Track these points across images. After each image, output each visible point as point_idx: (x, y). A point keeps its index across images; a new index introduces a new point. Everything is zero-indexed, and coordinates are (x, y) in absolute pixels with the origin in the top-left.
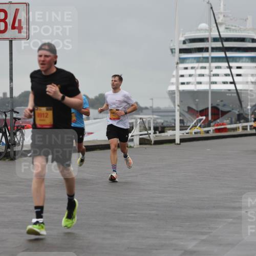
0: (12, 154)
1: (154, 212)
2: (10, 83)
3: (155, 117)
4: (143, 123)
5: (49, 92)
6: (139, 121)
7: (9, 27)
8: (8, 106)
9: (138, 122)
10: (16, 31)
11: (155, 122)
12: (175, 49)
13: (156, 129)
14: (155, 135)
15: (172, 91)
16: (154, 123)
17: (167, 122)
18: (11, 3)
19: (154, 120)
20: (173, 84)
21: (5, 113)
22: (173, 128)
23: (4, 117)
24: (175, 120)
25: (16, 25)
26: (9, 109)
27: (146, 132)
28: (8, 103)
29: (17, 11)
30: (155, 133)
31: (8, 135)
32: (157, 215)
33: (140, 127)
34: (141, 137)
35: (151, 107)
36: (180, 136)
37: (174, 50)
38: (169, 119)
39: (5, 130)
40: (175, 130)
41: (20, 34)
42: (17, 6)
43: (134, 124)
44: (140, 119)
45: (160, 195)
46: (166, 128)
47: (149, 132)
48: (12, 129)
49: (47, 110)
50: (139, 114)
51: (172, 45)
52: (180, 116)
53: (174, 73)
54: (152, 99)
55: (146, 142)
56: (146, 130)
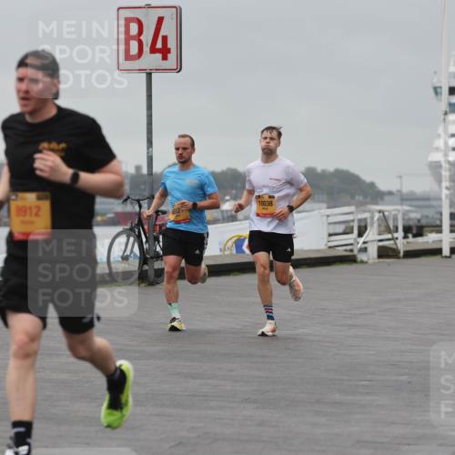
0: (151, 274)
1: (404, 378)
2: (148, 149)
3: (406, 208)
4: (385, 219)
5: (41, 170)
6: (377, 216)
7: (146, 49)
8: (145, 190)
9: (376, 218)
10: (159, 56)
11: (406, 217)
12: (441, 87)
13: (407, 230)
14: (405, 241)
15: (436, 162)
16: (403, 219)
17: (427, 217)
18: (149, 6)
19: (404, 215)
20: (437, 149)
21: (138, 201)
22: (438, 229)
23: (137, 208)
24: (441, 214)
25: (159, 45)
26: (147, 194)
27: (389, 236)
28: (144, 183)
29: (160, 20)
30: (405, 237)
31: (144, 240)
32: (409, 382)
33: (379, 226)
34: (381, 244)
35: (399, 191)
36: (451, 243)
37: (439, 90)
38: (431, 213)
39: (139, 232)
40: (440, 232)
41: (164, 62)
42: (160, 13)
43: (369, 221)
44: (380, 212)
45: (414, 347)
46: (425, 229)
47: (396, 235)
48: (151, 229)
49: (39, 198)
50: (377, 204)
51: (435, 80)
52: (451, 206)
53: (441, 130)
54: (400, 177)
55: (390, 254)
56: (389, 231)
